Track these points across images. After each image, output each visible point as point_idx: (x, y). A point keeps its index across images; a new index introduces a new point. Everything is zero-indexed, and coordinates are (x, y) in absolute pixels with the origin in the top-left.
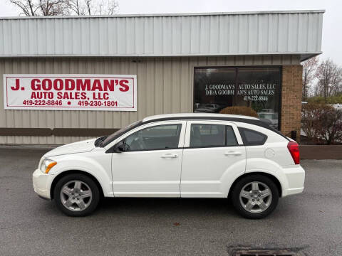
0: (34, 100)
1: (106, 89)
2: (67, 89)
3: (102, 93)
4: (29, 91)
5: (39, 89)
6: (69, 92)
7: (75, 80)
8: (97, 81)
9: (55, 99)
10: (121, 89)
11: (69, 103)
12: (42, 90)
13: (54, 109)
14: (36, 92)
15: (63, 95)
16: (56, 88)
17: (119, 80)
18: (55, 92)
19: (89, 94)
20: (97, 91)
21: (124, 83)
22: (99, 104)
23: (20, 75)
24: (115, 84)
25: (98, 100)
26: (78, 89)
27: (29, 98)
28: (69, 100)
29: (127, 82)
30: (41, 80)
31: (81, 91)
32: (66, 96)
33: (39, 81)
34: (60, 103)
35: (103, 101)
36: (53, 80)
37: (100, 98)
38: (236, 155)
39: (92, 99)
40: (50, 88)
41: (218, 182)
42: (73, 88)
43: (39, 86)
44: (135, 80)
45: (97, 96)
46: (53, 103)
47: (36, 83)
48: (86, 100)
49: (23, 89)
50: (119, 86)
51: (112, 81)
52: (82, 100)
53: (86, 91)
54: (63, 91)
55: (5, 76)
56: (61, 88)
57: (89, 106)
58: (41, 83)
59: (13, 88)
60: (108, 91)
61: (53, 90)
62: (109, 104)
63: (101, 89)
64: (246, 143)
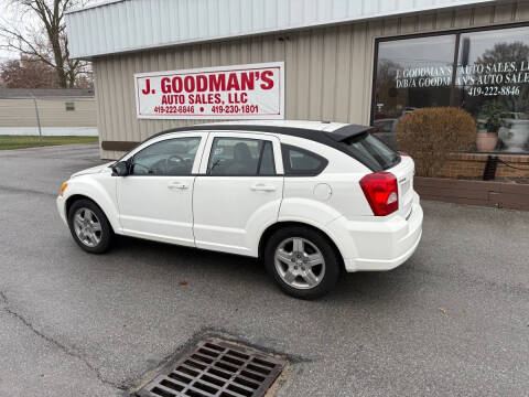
0: (165, 106)
1: (243, 88)
2: (199, 90)
3: (239, 93)
4: (160, 94)
5: (169, 91)
6: (201, 93)
7: (207, 75)
8: (233, 76)
9: (187, 104)
10: (263, 87)
11: (202, 110)
12: (173, 93)
13: (185, 118)
14: (167, 95)
15: (194, 98)
16: (187, 90)
17: (261, 72)
18: (186, 94)
19: (224, 95)
20: (233, 91)
21: (267, 76)
22: (235, 110)
23: (149, 74)
24: (255, 78)
25: (234, 105)
26: (211, 90)
27: (159, 104)
28: (202, 105)
29: (271, 74)
30: (171, 78)
31: (215, 92)
32: (198, 101)
33: (168, 80)
34: (192, 110)
35: (240, 105)
36: (183, 77)
37: (236, 102)
38: (268, 191)
39: (227, 103)
40: (180, 90)
41: (243, 231)
42: (205, 89)
43: (169, 87)
44: (282, 69)
45: (233, 99)
46: (185, 110)
47: (166, 83)
48: (221, 104)
49: (153, 92)
50: (260, 82)
51: (252, 75)
52: (216, 105)
53: (220, 92)
54: (195, 93)
55: (136, 76)
56: (192, 90)
57: (224, 113)
58: (171, 84)
59: (144, 91)
60: (247, 90)
61: (184, 92)
62: (248, 110)
63: (237, 89)
64: (289, 172)
